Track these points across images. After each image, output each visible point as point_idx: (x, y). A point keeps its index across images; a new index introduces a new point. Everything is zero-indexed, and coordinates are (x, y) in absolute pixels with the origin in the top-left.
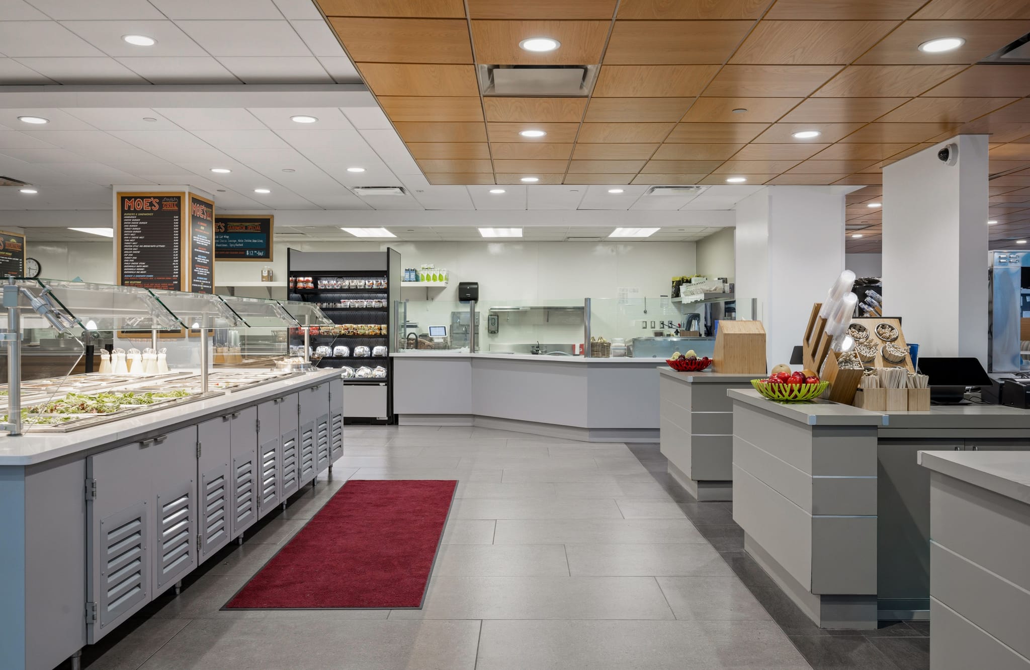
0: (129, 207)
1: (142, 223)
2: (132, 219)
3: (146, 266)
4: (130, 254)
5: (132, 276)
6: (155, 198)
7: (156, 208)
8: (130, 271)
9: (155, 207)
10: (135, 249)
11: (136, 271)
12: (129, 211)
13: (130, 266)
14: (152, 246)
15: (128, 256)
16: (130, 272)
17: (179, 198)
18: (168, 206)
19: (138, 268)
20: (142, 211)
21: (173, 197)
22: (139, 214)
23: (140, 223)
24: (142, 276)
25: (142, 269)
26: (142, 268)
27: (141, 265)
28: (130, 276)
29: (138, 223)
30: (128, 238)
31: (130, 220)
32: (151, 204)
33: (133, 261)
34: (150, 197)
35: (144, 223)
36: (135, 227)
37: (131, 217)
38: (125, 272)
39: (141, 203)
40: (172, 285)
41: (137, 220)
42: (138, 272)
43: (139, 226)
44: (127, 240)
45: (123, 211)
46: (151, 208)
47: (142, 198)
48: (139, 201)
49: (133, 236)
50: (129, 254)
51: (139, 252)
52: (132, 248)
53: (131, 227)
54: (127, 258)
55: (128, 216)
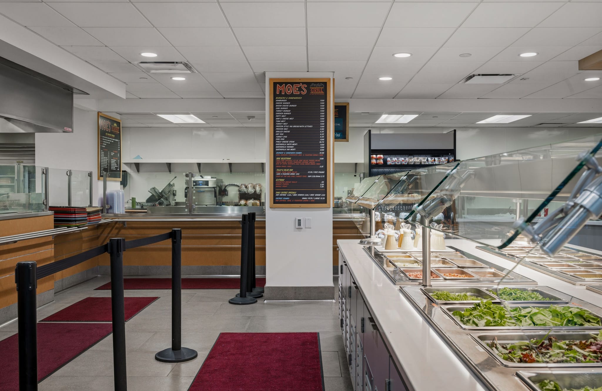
0: (281, 91)
1: (292, 106)
2: (283, 102)
3: (296, 144)
4: (281, 133)
5: (283, 153)
6: (303, 83)
7: (305, 91)
8: (281, 148)
9: (303, 91)
10: (286, 129)
11: (287, 148)
12: (280, 95)
13: (281, 144)
14: (301, 126)
15: (279, 135)
16: (281, 150)
17: (325, 84)
18: (315, 91)
19: (288, 146)
20: (292, 95)
21: (320, 83)
22: (290, 98)
23: (290, 106)
24: (291, 153)
25: (292, 147)
26: (292, 146)
27: (291, 143)
28: (281, 153)
29: (288, 106)
30: (279, 119)
31: (281, 103)
32: (300, 89)
33: (284, 139)
34: (299, 83)
35: (294, 106)
36: (285, 110)
37: (282, 101)
38: (277, 150)
39: (291, 88)
40: (319, 161)
41: (287, 103)
42: (288, 149)
43: (289, 108)
44: (279, 121)
45: (275, 95)
46: (300, 92)
47: (292, 83)
48: (289, 86)
49: (284, 117)
50: (280, 133)
51: (289, 132)
52: (283, 128)
53: (282, 110)
54: (279, 137)
55: (279, 100)
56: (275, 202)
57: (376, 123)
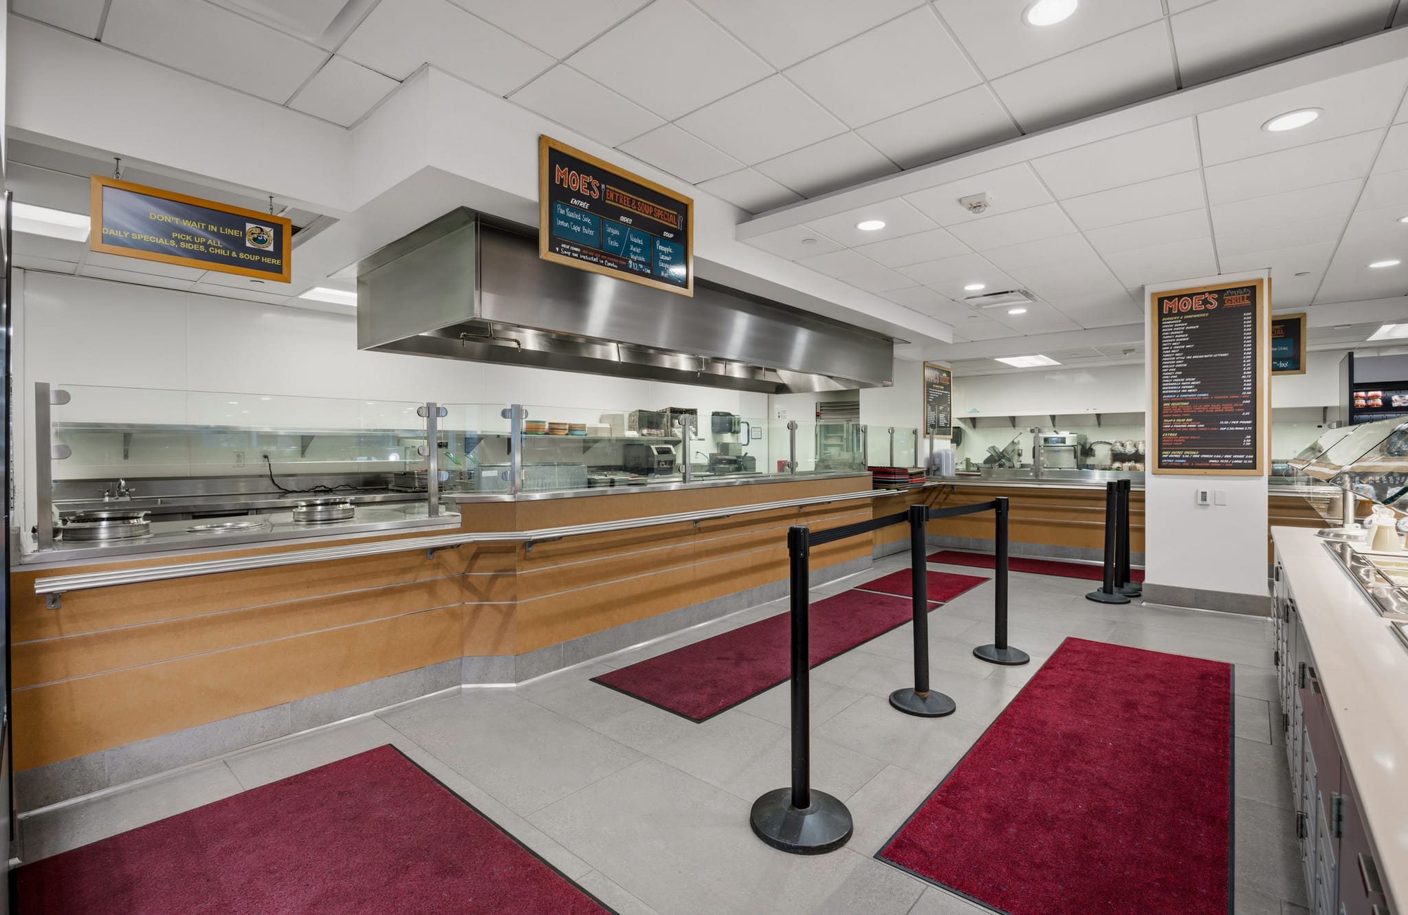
0: (1170, 309)
1: (1191, 327)
2: (1175, 324)
3: (1197, 383)
4: (1172, 368)
5: (1174, 396)
6: (1210, 293)
7: (1215, 304)
8: (1171, 390)
9: (1212, 304)
10: (1180, 362)
11: (1181, 389)
12: (1170, 314)
13: (1172, 384)
14: (1206, 356)
15: (1168, 372)
16: (1172, 392)
17: (1253, 288)
18: (1234, 301)
19: (1184, 385)
20: (1191, 312)
21: (1242, 288)
22: (1185, 317)
23: (1187, 328)
24: (1190, 396)
25: (1191, 387)
26: (1190, 385)
27: (1188, 381)
28: (1171, 396)
29: (1183, 328)
30: (1168, 348)
31: (1172, 326)
32: (1205, 302)
33: (1176, 377)
34: (1203, 293)
35: (1194, 327)
36: (1179, 334)
37: (1173, 322)
38: (1164, 392)
39: (1189, 303)
40: (1242, 405)
41: (1183, 325)
42: (1183, 391)
43: (1185, 331)
44: (1167, 352)
45: (1161, 315)
46: (1205, 307)
47: (1191, 296)
48: (1186, 300)
49: (1176, 346)
50: (1169, 368)
51: (1185, 365)
52: (1175, 360)
53: (1173, 335)
54: (1167, 374)
55: (1167, 322)
56: (1160, 466)
57: (1368, 340)
